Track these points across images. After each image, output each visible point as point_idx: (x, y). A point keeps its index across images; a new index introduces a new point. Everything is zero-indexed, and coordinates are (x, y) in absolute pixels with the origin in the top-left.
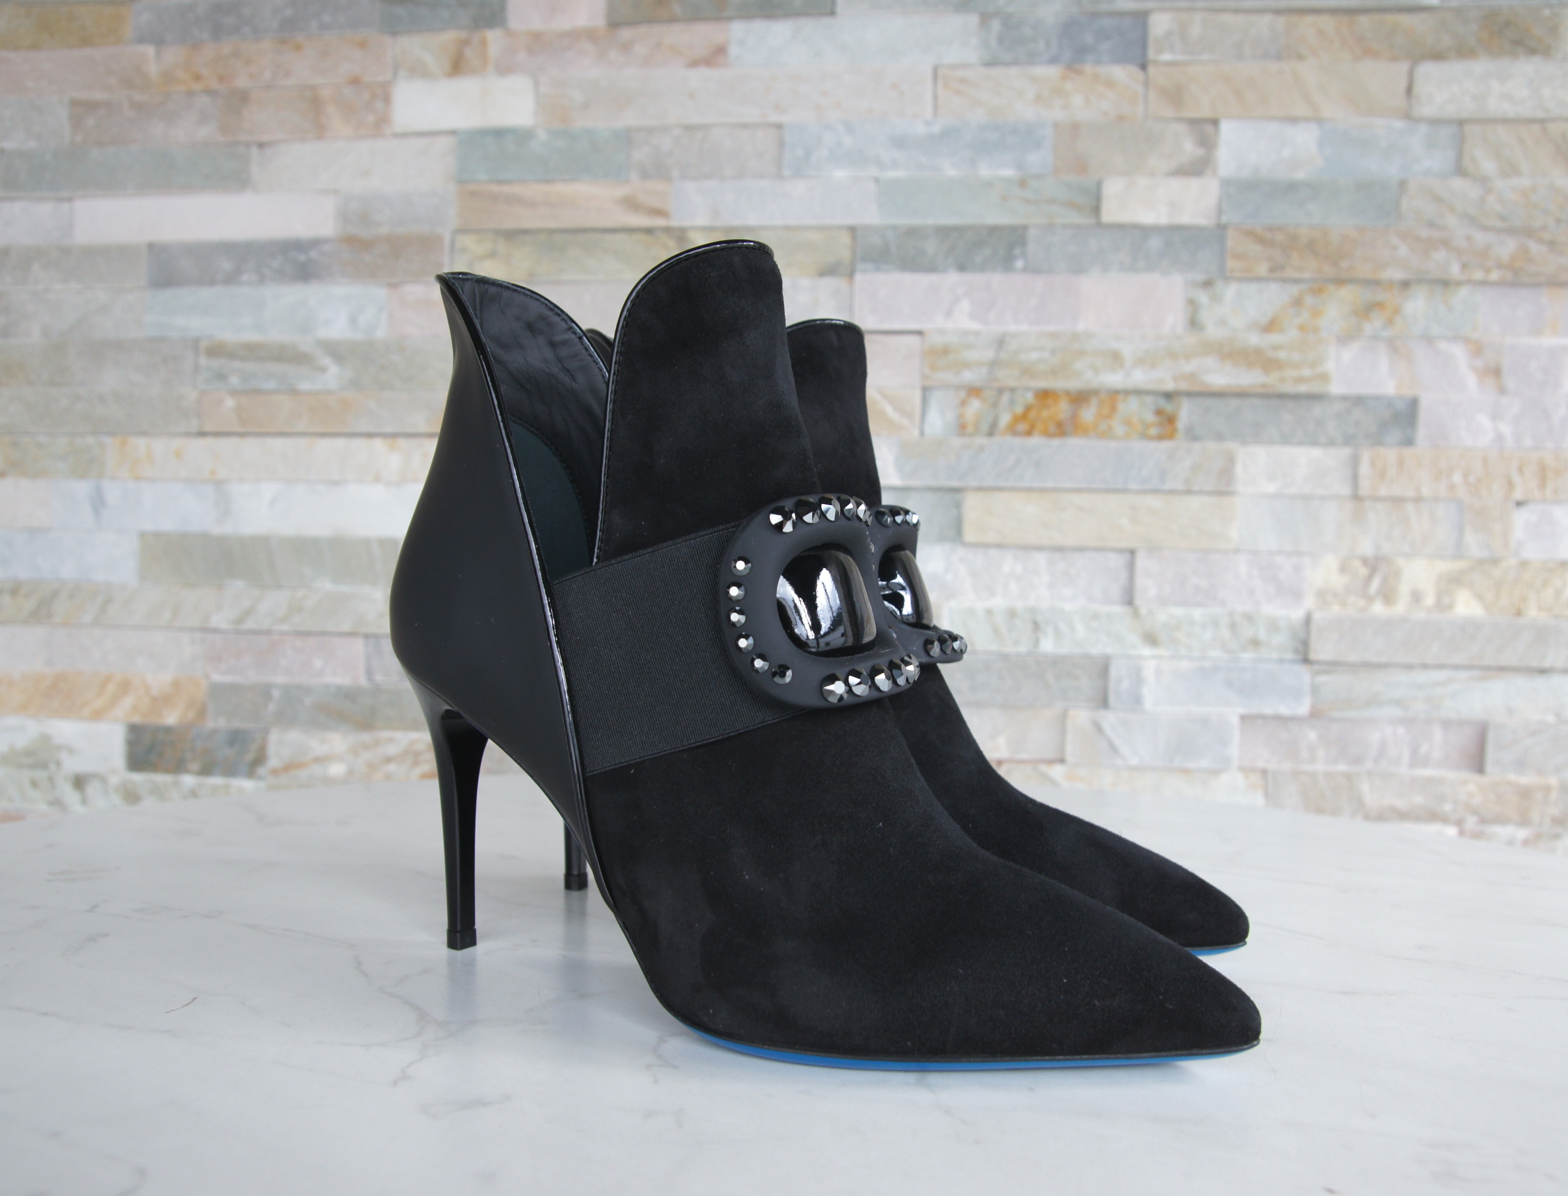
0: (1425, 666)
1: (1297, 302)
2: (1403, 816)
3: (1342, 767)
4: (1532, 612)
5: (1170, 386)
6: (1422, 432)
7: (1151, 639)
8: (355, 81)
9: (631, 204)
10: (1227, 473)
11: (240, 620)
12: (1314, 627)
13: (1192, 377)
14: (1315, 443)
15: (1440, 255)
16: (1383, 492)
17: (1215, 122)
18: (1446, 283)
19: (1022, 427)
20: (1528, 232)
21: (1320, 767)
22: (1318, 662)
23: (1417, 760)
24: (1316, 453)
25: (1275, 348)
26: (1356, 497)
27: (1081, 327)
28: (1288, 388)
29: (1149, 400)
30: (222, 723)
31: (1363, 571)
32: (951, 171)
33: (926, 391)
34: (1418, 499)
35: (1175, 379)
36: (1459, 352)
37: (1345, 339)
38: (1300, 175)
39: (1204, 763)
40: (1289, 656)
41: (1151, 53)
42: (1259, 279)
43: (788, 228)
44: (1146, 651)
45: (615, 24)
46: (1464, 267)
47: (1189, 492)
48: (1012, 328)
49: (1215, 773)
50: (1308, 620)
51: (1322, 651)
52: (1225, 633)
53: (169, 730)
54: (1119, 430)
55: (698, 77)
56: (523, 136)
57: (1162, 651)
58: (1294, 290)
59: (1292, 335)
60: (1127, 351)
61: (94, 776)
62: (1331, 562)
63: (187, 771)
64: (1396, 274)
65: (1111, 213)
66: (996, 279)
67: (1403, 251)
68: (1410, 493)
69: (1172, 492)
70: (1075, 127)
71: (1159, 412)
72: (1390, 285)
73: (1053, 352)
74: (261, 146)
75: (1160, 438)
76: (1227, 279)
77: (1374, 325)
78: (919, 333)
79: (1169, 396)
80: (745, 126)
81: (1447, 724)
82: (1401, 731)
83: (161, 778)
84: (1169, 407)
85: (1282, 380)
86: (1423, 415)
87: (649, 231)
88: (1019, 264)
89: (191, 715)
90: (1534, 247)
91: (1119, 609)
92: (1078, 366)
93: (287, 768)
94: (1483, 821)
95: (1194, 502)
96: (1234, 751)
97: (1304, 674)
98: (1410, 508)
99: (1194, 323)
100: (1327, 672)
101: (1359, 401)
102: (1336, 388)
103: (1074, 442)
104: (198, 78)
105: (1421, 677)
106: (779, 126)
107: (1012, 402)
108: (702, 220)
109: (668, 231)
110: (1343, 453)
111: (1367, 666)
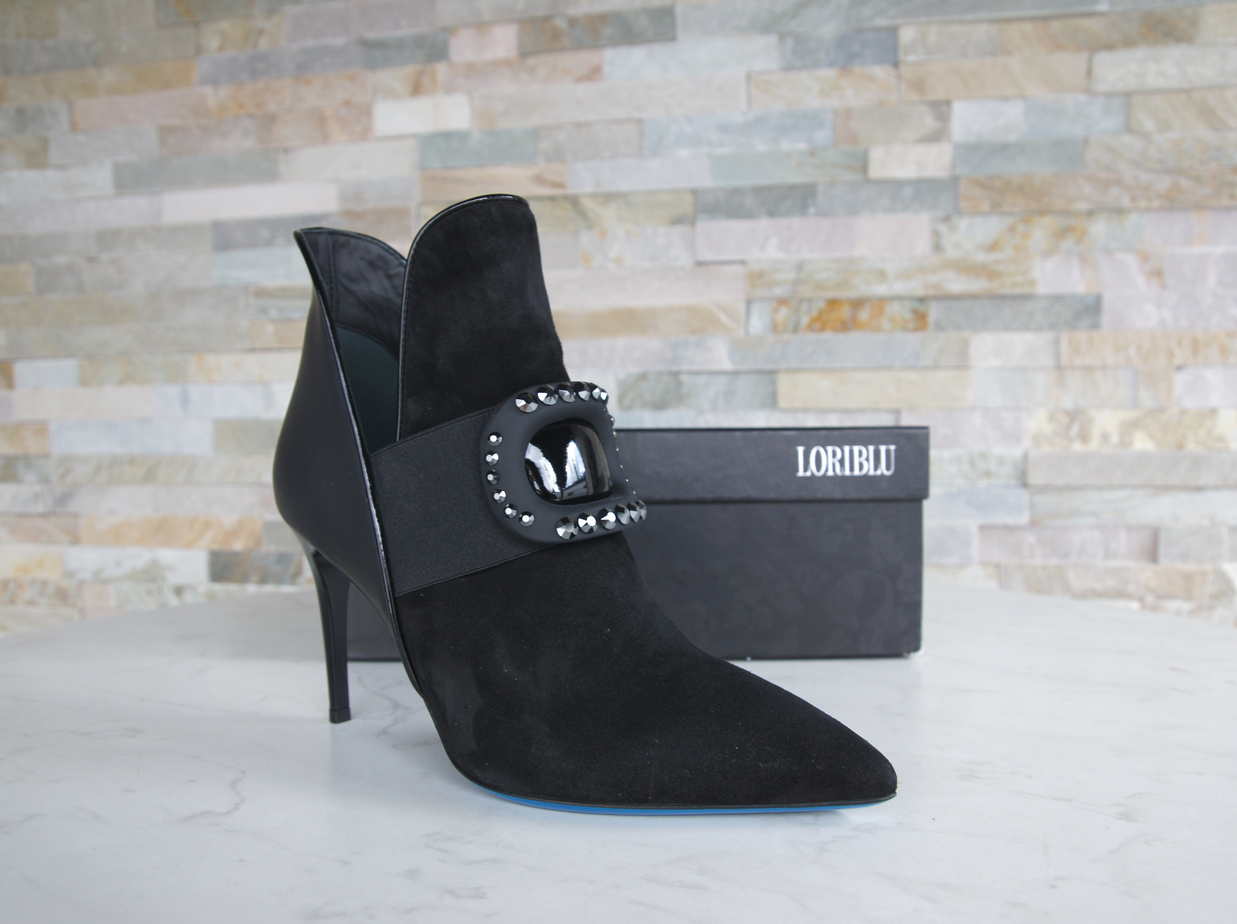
0: (1112, 487)
1: (1012, 229)
2: (1099, 595)
3: (1054, 561)
4: (1191, 446)
5: (921, 292)
6: (1106, 319)
8: (348, 104)
9: (539, 180)
10: (964, 354)
12: (1030, 462)
13: (937, 286)
14: (1028, 329)
15: (1114, 191)
16: (1078, 363)
17: (948, 103)
18: (1119, 211)
19: (817, 325)
20: (1179, 172)
21: (1038, 561)
22: (1034, 487)
23: (1109, 555)
24: (1028, 337)
25: (997, 263)
26: (1059, 368)
27: (856, 254)
28: (1006, 291)
29: (907, 303)
30: (274, 548)
31: (1065, 420)
32: (761, 146)
33: (749, 303)
34: (1104, 367)
35: (925, 288)
36: (1131, 261)
37: (1047, 254)
38: (1012, 138)
39: (954, 561)
40: (1013, 482)
41: (902, 56)
42: (983, 214)
43: (650, 193)
45: (524, 54)
46: (1133, 199)
47: (936, 367)
48: (808, 256)
49: (961, 567)
50: (1025, 457)
51: (1036, 478)
52: (966, 467)
53: (236, 555)
54: (886, 325)
55: (583, 89)
56: (462, 136)
58: (1010, 220)
59: (1007, 253)
60: (890, 269)
61: (188, 587)
62: (1042, 414)
63: (250, 582)
64: (1082, 206)
65: (876, 171)
66: (796, 222)
67: (1087, 189)
68: (1098, 363)
69: (925, 368)
70: (848, 113)
71: (915, 312)
72: (1079, 214)
73: (837, 272)
74: (286, 150)
75: (917, 329)
76: (960, 214)
77: (1068, 243)
78: (743, 262)
79: (922, 300)
80: (616, 122)
81: (1130, 529)
82: (1096, 534)
83: (233, 587)
84: (921, 307)
85: (1002, 286)
86: (1106, 306)
87: (552, 198)
88: (812, 210)
89: (251, 544)
90: (1184, 183)
92: (855, 281)
94: (1159, 597)
95: (941, 375)
96: (975, 551)
97: (1024, 496)
98: (1098, 374)
99: (938, 247)
100: (1040, 494)
101: (1058, 299)
102: (1042, 289)
103: (854, 336)
104: (241, 106)
105: (1109, 495)
106: (639, 121)
107: (810, 308)
108: (588, 188)
109: (566, 198)
110: (1048, 336)
111: (1070, 488)
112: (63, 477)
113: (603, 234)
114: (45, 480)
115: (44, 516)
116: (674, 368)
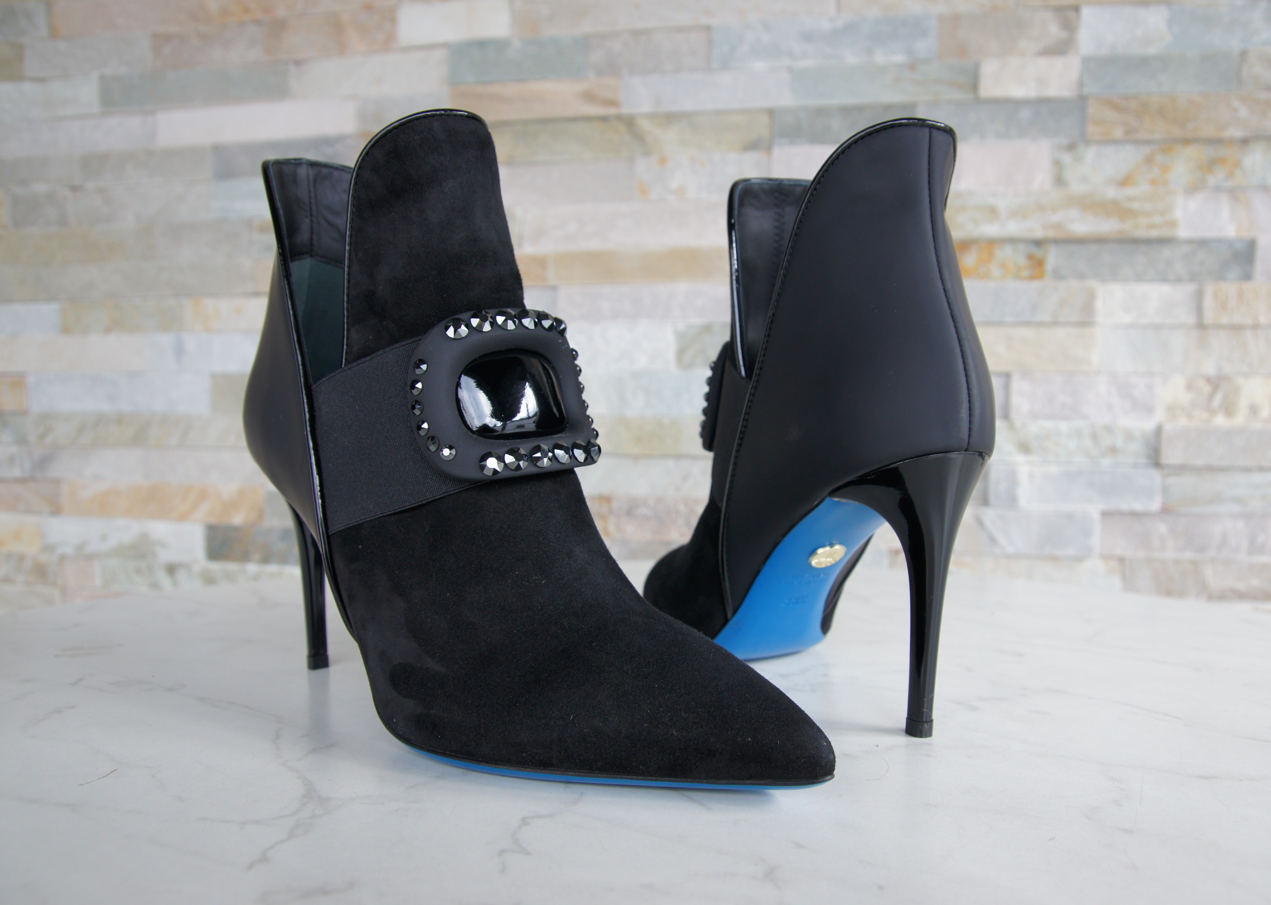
0: (1261, 469)
1: (1149, 160)
2: (1241, 596)
3: (1188, 555)
5: (1039, 234)
6: (1259, 267)
7: (1025, 448)
8: (368, 7)
9: (589, 97)
10: (1088, 308)
12: (1163, 437)
13: (1058, 226)
14: (1165, 280)
16: (1225, 320)
17: (1076, 9)
21: (1170, 554)
22: (1167, 466)
23: (1255, 548)
24: (1166, 287)
25: (1131, 199)
26: (1201, 326)
27: (962, 187)
28: (1141, 233)
29: (1022, 246)
30: (277, 523)
31: (1207, 389)
32: (851, 59)
34: (1256, 327)
35: (1043, 229)
37: (1192, 190)
38: (1152, 51)
39: (1070, 551)
40: (1143, 461)
42: (1115, 142)
43: (718, 113)
44: (1020, 458)
47: (1055, 323)
49: (1078, 559)
50: (1159, 431)
51: (1171, 456)
52: (1088, 441)
53: (236, 529)
54: (996, 272)
56: (500, 45)
57: (1033, 458)
58: (1146, 150)
59: (1142, 188)
60: (1001, 205)
61: (183, 564)
62: (1179, 381)
63: (252, 561)
64: (1235, 133)
65: (988, 89)
67: (1243, 112)
68: (1249, 321)
69: (1042, 324)
70: (956, 19)
71: (1030, 257)
72: (1231, 142)
74: (297, 63)
75: (1032, 278)
76: (1087, 142)
77: (1217, 177)
79: (1038, 243)
80: (681, 29)
82: (1240, 524)
83: (232, 566)
84: (1038, 253)
85: (1137, 227)
86: (1260, 253)
87: (604, 119)
89: (253, 516)
92: (960, 220)
95: (1061, 332)
96: (1096, 541)
97: (1156, 477)
98: (1248, 334)
99: (1059, 181)
100: (1176, 474)
101: (1202, 243)
102: (1183, 233)
104: (247, 10)
105: (1258, 478)
106: (708, 29)
108: (646, 108)
109: (620, 118)
110: (1190, 288)
111: (1210, 469)
112: (42, 437)
113: (663, 161)
114: (22, 441)
115: (23, 481)
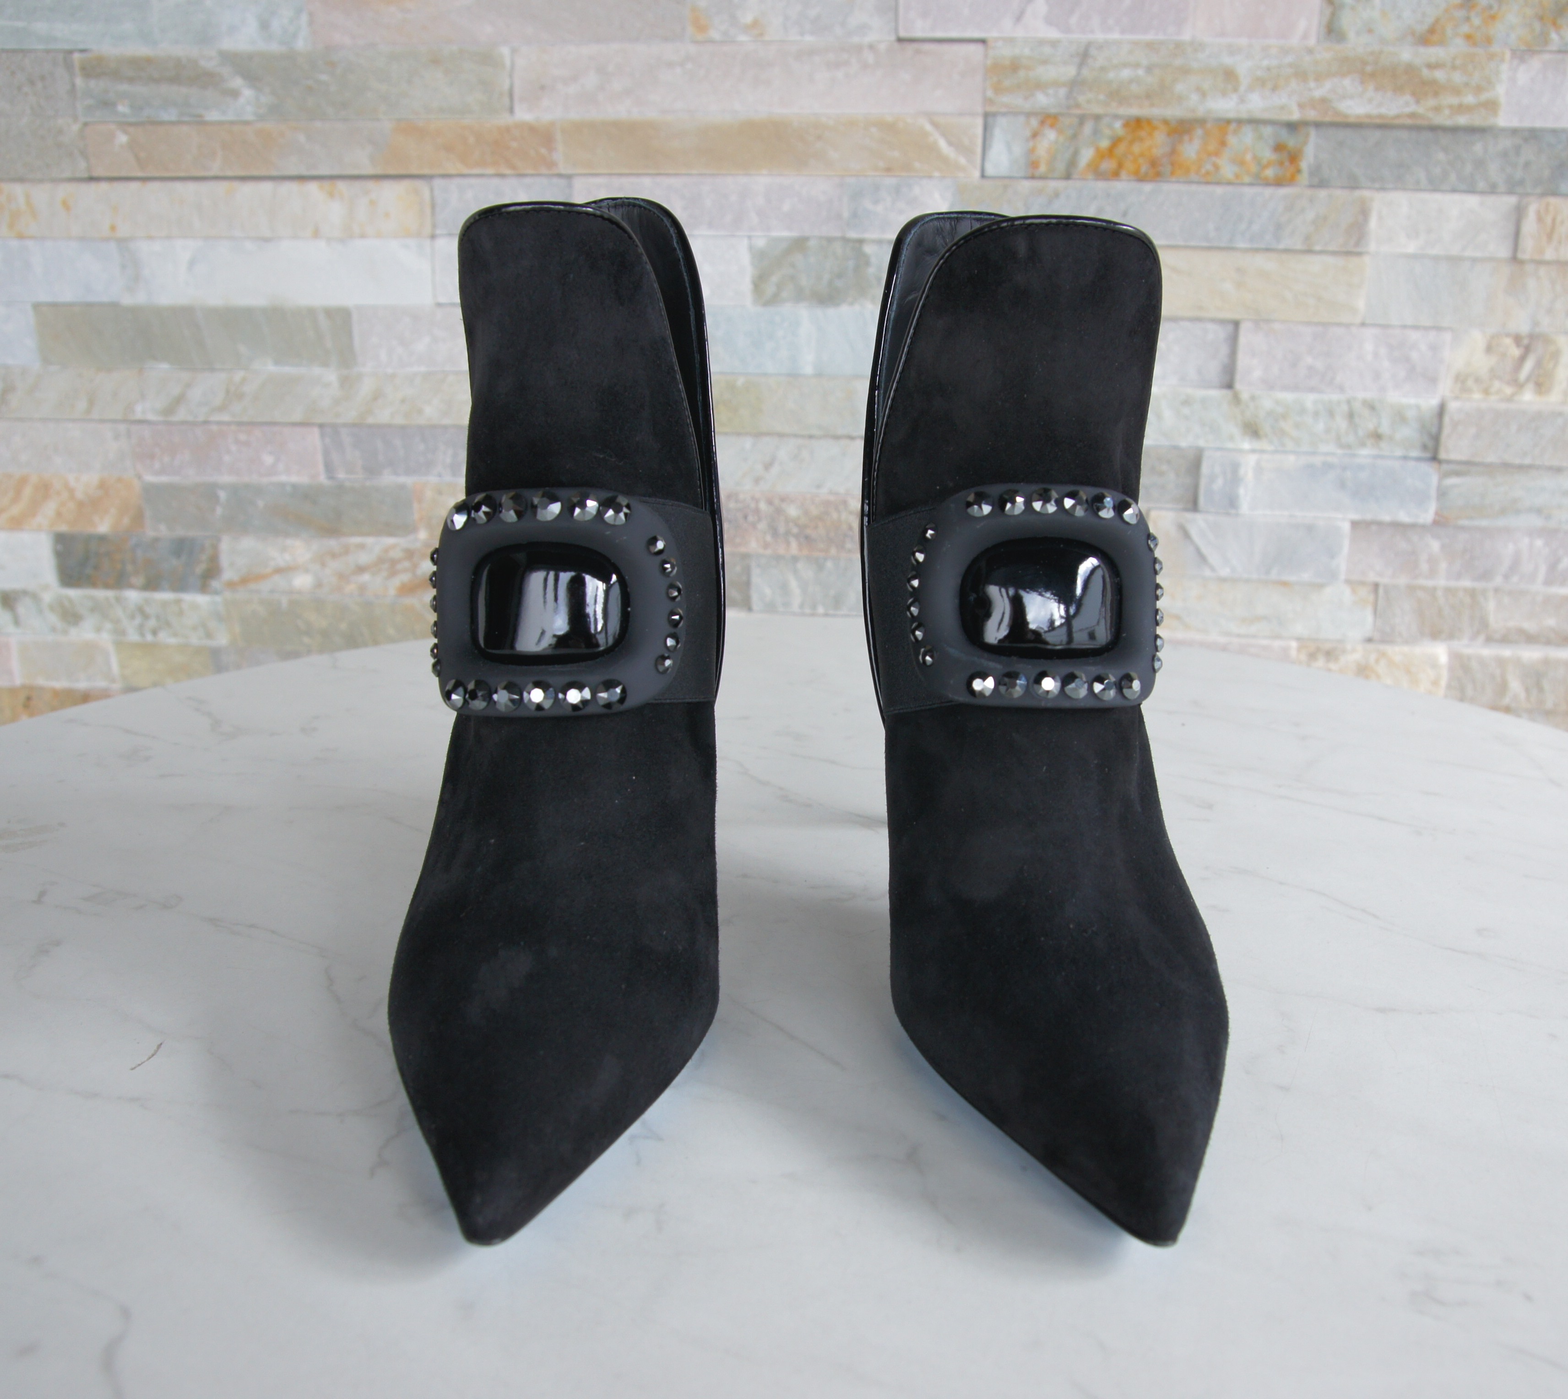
2: (1530, 639)
3: (1466, 583)
5: (1295, 115)
7: (1253, 430)
10: (1358, 229)
11: (169, 410)
12: (1447, 420)
13: (1323, 103)
14: (1471, 190)
16: (1549, 254)
19: (1108, 165)
21: (1441, 582)
22: (1448, 462)
23: (1555, 577)
24: (1472, 201)
25: (1433, 66)
26: (1514, 259)
27: (1186, 36)
28: (1444, 119)
29: (1268, 131)
30: (163, 531)
31: (1516, 352)
33: (988, 119)
35: (1301, 106)
37: (1524, 54)
39: (1306, 576)
40: (1415, 453)
44: (1246, 444)
47: (1309, 252)
48: (1099, 36)
49: (1318, 587)
50: (1441, 411)
51: (1454, 449)
52: (1341, 423)
53: (102, 539)
54: (1228, 172)
57: (1263, 445)
59: (1455, 48)
60: (1243, 68)
61: (25, 593)
62: (1478, 338)
63: (131, 586)
69: (1287, 251)
71: (1279, 148)
73: (1149, 69)
75: (1278, 182)
78: (983, 41)
79: (1292, 127)
82: (1539, 543)
83: (101, 594)
84: (1291, 142)
85: (1437, 109)
89: (126, 521)
91: (1216, 393)
92: (1180, 87)
93: (245, 581)
95: (1315, 264)
96: (1342, 562)
97: (1431, 475)
99: (1332, 31)
100: (1457, 474)
101: (1533, 135)
102: (1504, 120)
103: (1172, 188)
107: (1096, 132)
110: (1506, 203)
111: (1506, 467)
116: (853, 234)
